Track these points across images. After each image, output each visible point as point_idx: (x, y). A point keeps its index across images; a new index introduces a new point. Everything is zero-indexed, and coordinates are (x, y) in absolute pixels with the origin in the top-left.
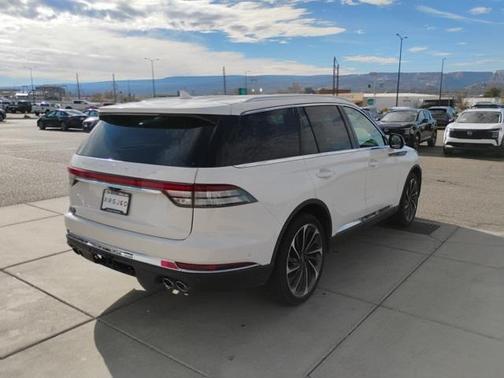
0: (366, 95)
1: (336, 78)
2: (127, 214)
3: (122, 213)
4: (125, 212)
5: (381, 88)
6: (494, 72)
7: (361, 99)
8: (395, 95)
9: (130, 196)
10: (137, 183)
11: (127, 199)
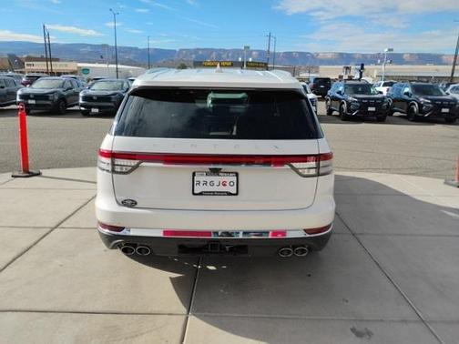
0: (80, 65)
1: (48, 46)
2: (237, 194)
3: (230, 194)
4: (235, 192)
5: (102, 60)
6: (177, 50)
7: (76, 69)
8: (115, 66)
9: (237, 175)
10: (250, 160)
11: (234, 179)
